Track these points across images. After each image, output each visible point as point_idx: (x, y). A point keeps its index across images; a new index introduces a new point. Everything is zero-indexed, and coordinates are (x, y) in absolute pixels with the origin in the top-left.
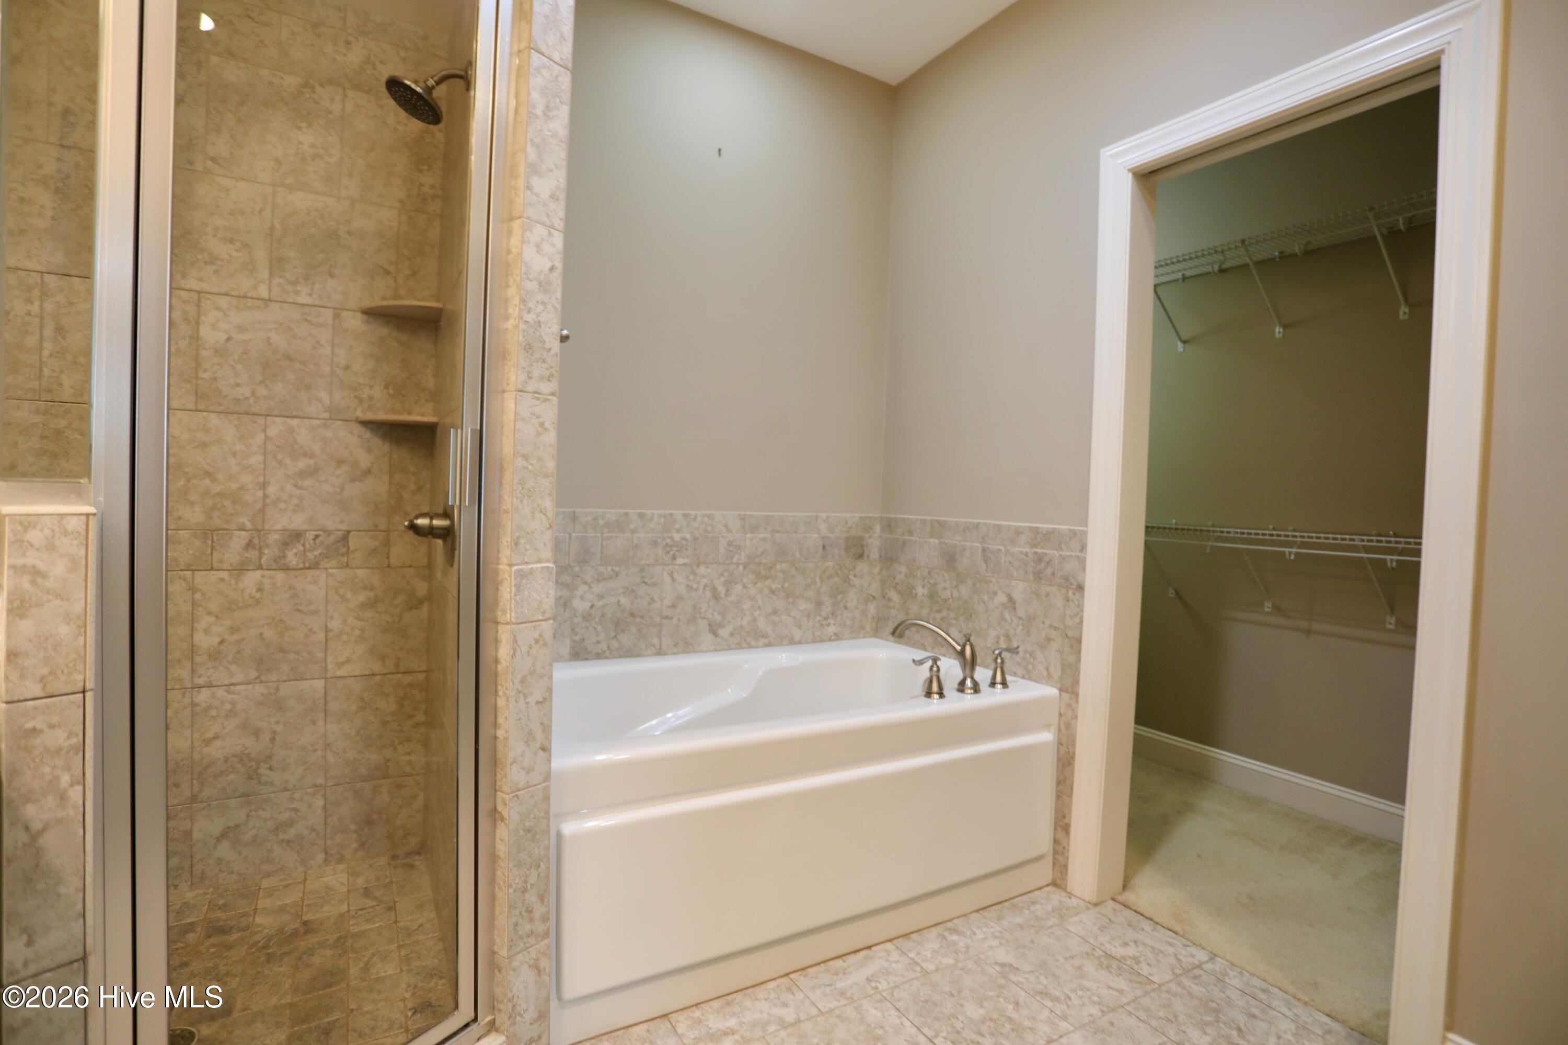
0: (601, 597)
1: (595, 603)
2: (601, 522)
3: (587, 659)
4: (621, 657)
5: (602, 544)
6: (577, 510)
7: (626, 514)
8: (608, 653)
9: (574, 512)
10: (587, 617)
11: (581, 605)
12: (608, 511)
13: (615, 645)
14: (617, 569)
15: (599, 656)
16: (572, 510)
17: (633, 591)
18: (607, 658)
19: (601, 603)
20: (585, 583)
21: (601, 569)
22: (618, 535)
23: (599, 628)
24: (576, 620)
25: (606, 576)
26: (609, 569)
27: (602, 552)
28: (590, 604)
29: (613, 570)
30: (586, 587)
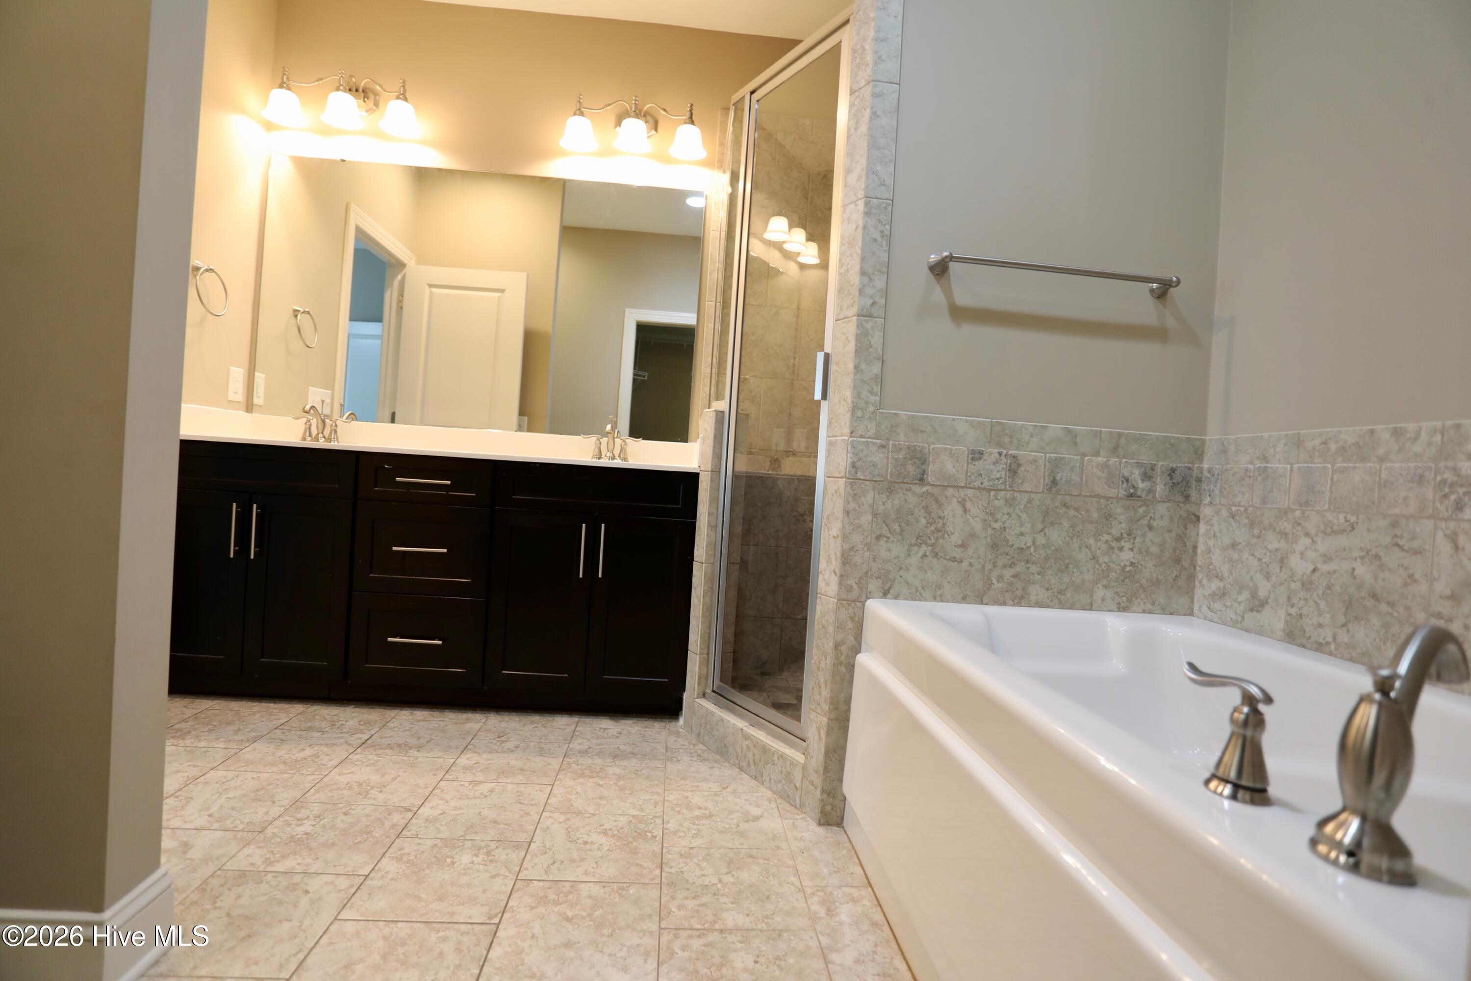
0: (1327, 558)
1: (1319, 566)
2: (1333, 447)
3: (1304, 646)
4: (1351, 660)
5: (1332, 479)
6: (1302, 432)
7: (1372, 432)
8: (1333, 646)
9: (1299, 433)
10: (1307, 585)
11: (1300, 566)
12: (1343, 429)
13: (1344, 637)
14: (1353, 519)
15: (1320, 648)
16: (1296, 432)
17: (1377, 557)
18: (1331, 654)
19: (1327, 568)
20: (1307, 534)
21: (1329, 516)
22: (1357, 465)
23: (1322, 604)
24: (1293, 586)
25: (1335, 528)
26: (1341, 516)
27: (1331, 492)
28: (1311, 567)
29: (1347, 521)
30: (1308, 541)
